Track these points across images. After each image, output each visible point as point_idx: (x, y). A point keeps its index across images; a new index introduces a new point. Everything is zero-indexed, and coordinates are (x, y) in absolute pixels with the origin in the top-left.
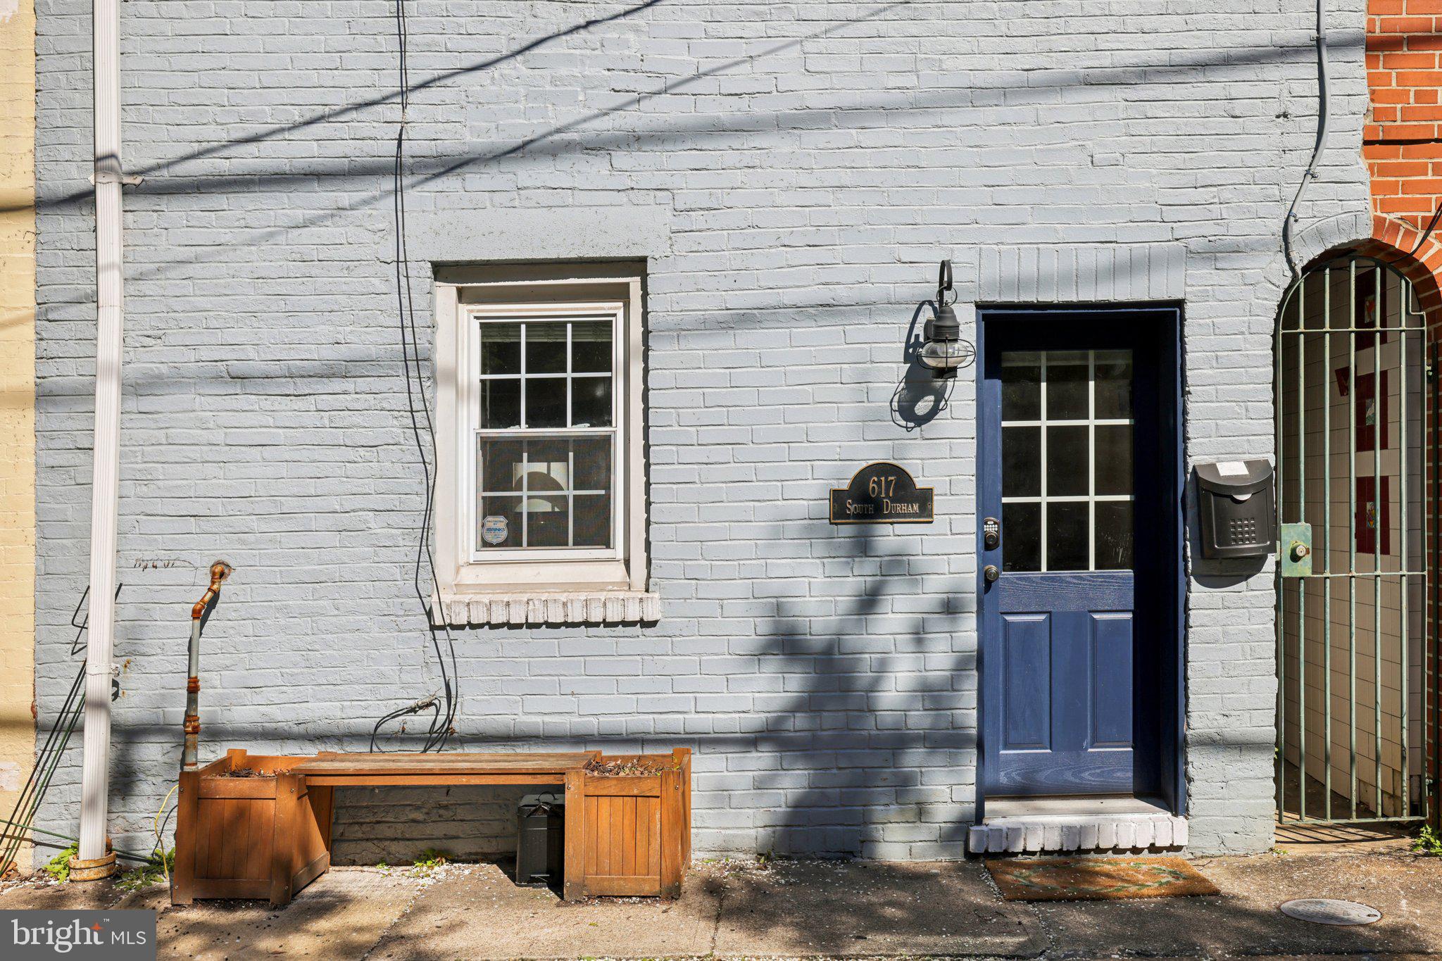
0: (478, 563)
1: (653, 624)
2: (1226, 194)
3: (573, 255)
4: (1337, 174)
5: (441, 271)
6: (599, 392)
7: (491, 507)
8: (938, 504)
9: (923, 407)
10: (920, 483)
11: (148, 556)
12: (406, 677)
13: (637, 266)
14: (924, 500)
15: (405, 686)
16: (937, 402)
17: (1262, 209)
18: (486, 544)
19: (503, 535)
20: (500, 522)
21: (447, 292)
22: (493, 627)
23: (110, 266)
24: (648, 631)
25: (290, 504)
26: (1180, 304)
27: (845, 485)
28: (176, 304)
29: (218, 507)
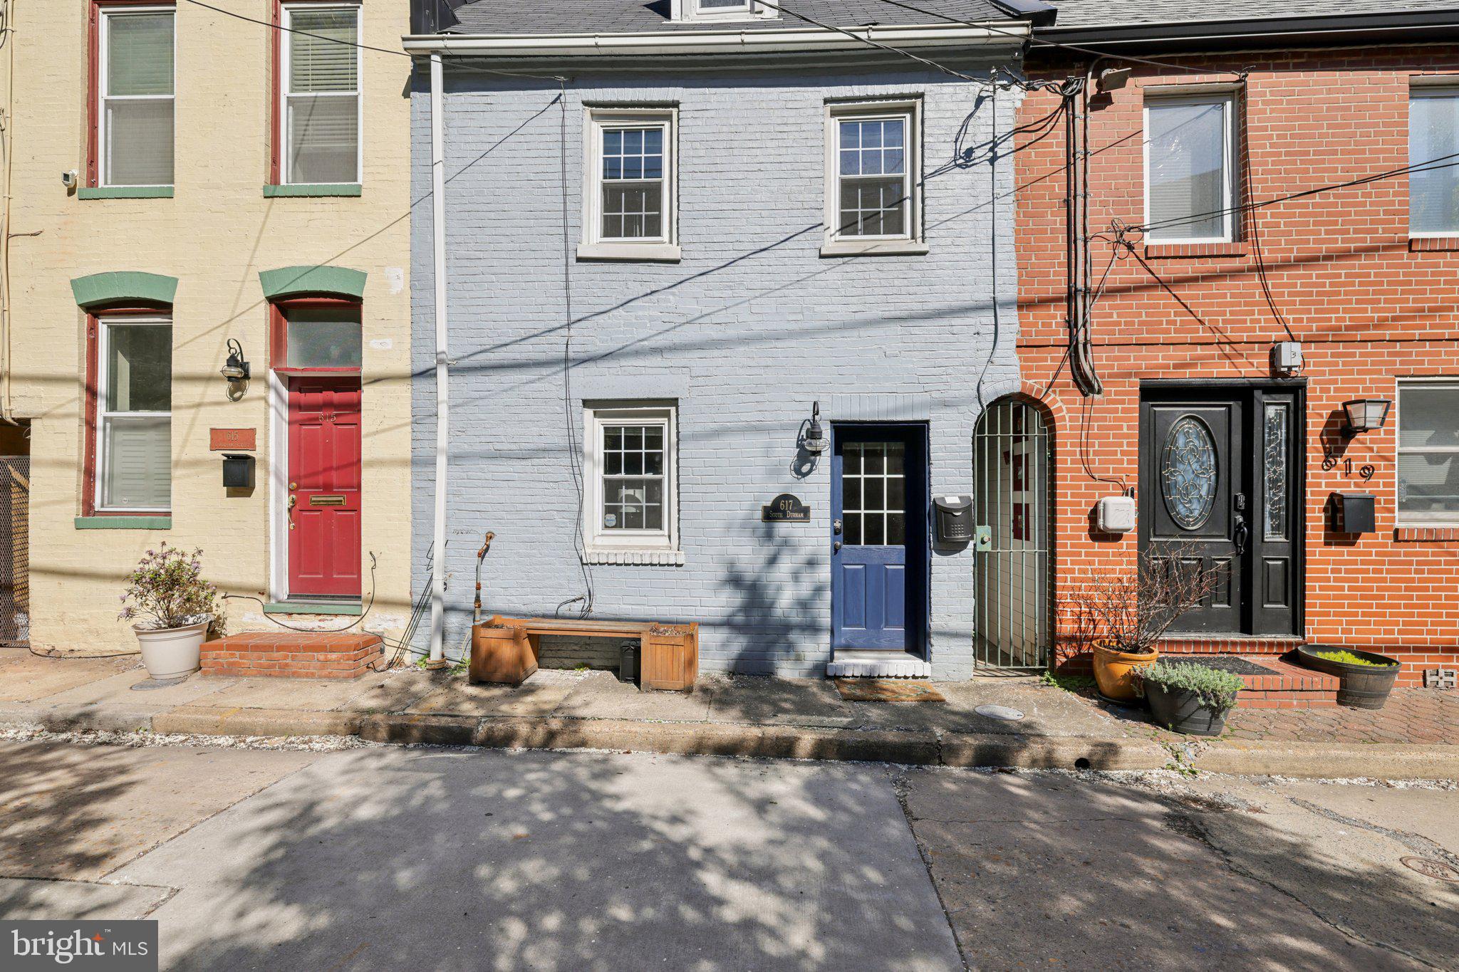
0: (602, 535)
1: (681, 565)
2: (950, 371)
3: (645, 397)
4: (1004, 361)
5: (587, 403)
6: (657, 459)
7: (608, 510)
8: (812, 513)
9: (805, 468)
10: (804, 504)
11: (459, 528)
12: (571, 586)
13: (674, 402)
14: (805, 512)
15: (571, 590)
16: (812, 466)
17: (967, 377)
18: (606, 527)
19: (614, 523)
20: (613, 517)
21: (589, 412)
22: (609, 564)
23: (442, 402)
24: (679, 569)
25: (520, 507)
26: (927, 422)
27: (769, 504)
28: (471, 417)
29: (489, 507)
